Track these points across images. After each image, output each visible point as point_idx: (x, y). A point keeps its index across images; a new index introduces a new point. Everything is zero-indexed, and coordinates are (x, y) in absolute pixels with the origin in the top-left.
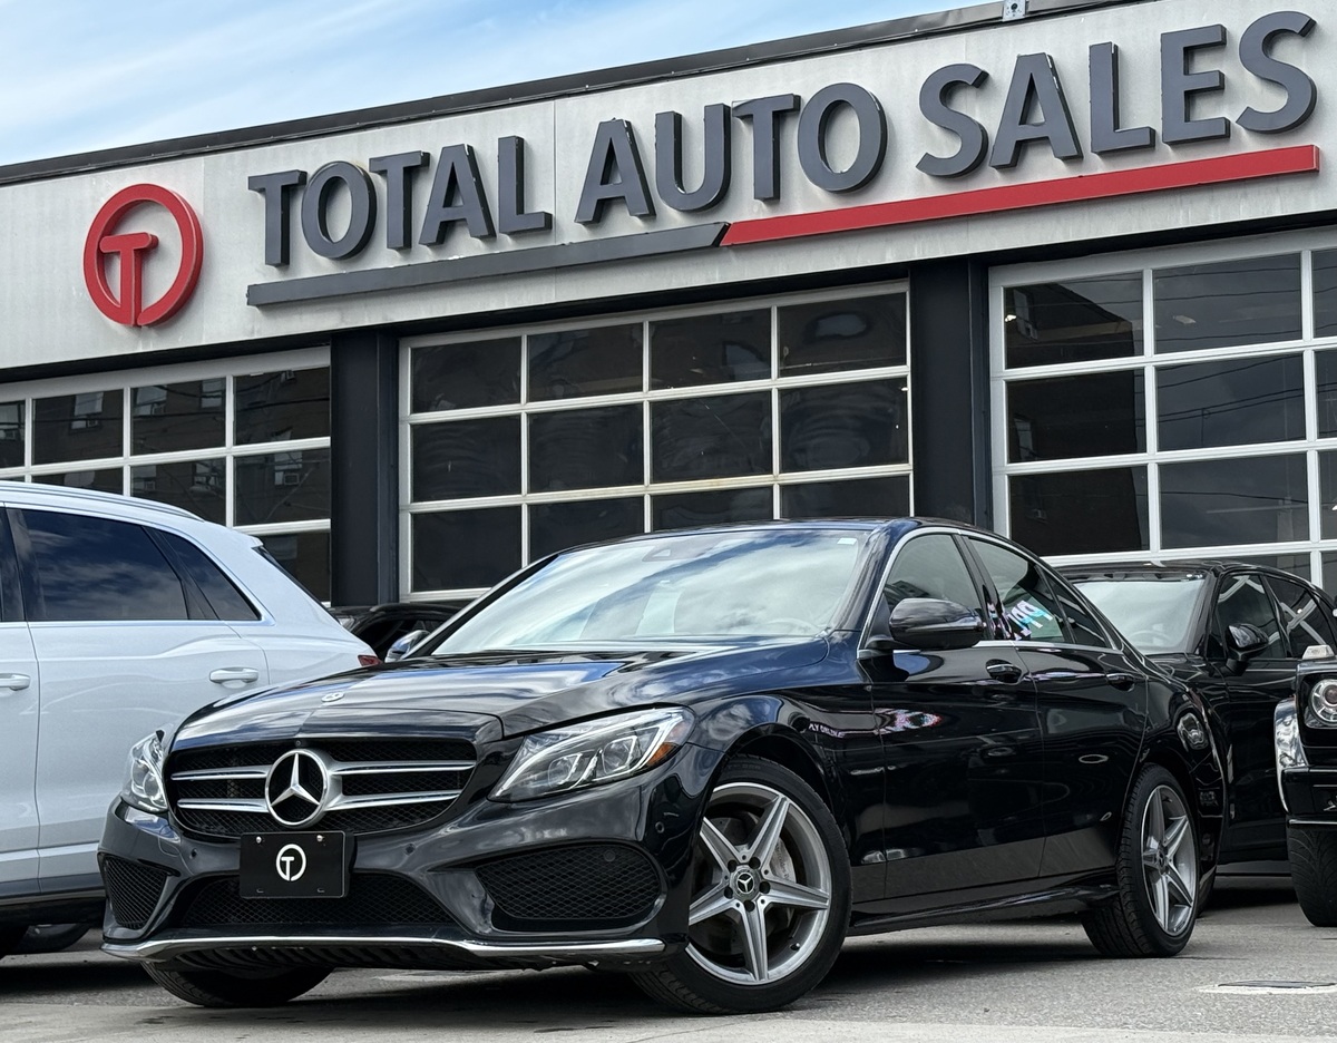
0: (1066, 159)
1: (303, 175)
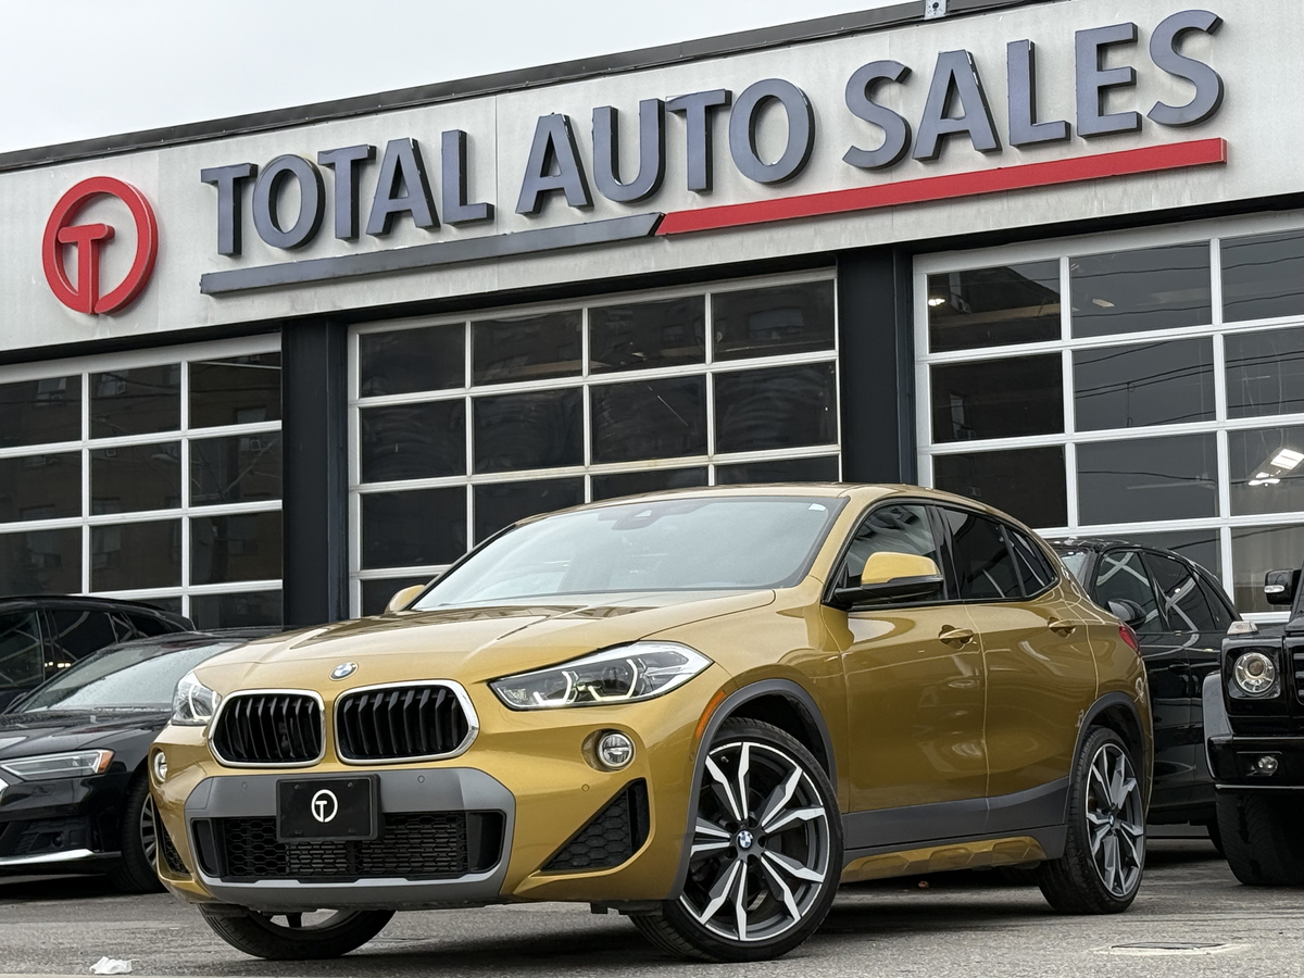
0: (987, 152)
1: (254, 168)
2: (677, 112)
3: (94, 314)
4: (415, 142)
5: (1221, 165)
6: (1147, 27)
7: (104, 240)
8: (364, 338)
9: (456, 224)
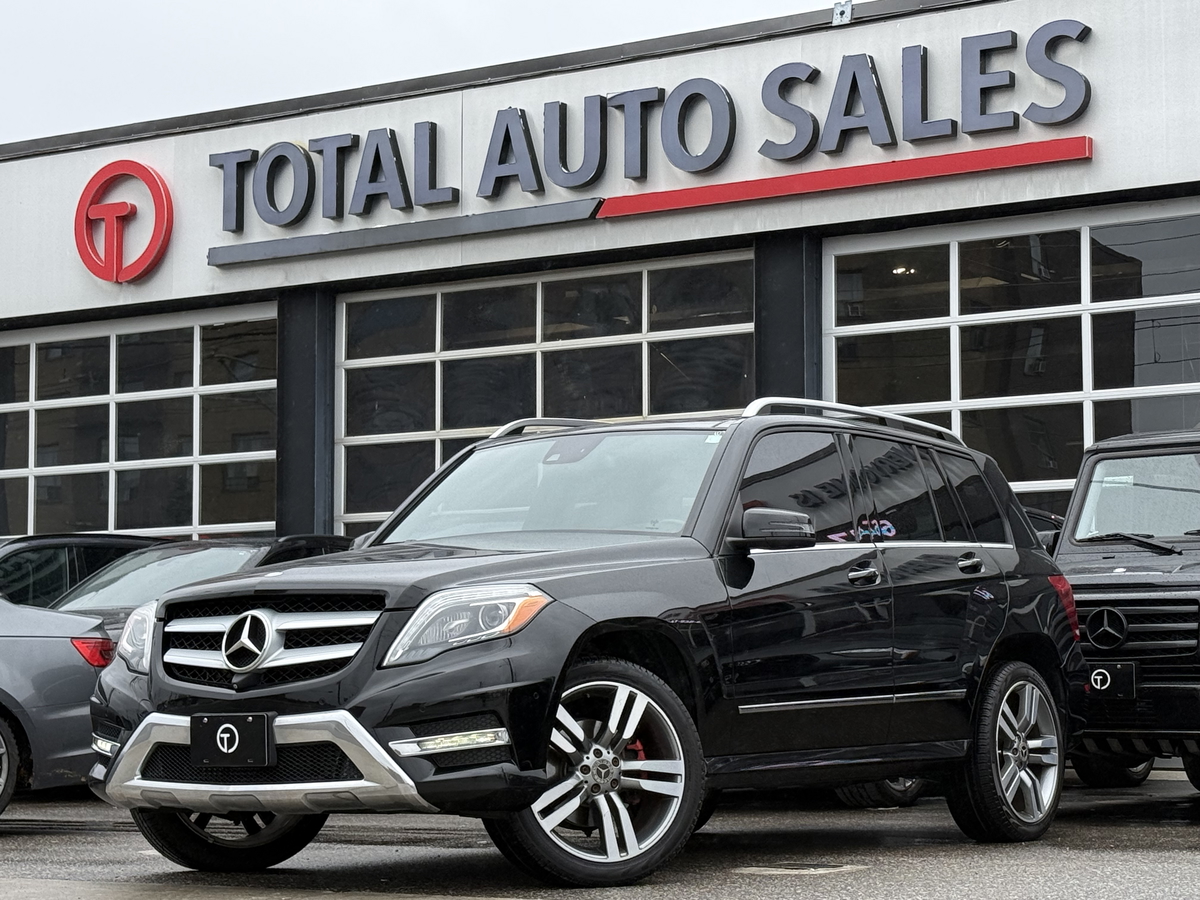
0: (883, 146)
1: (255, 153)
2: (617, 107)
3: (117, 282)
4: (392, 132)
5: (1087, 160)
6: (1025, 36)
7: (128, 216)
8: (350, 307)
9: (426, 206)
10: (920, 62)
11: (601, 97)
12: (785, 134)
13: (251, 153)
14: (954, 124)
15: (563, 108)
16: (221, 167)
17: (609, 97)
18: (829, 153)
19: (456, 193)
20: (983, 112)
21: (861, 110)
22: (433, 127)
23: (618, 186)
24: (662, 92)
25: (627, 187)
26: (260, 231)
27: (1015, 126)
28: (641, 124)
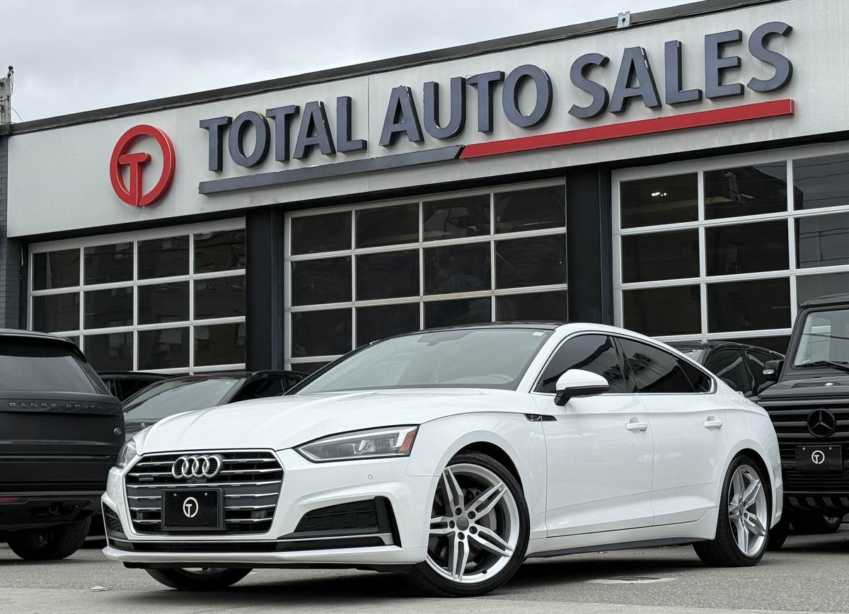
0: (652, 108)
1: (230, 119)
2: (472, 85)
3: (138, 206)
4: (322, 103)
5: (791, 115)
6: (748, 32)
7: (145, 162)
8: (293, 220)
9: (344, 152)
10: (676, 52)
11: (462, 78)
12: (586, 102)
13: (227, 119)
14: (700, 92)
15: (436, 86)
16: (207, 128)
17: (467, 78)
18: (615, 113)
19: (365, 144)
20: (720, 84)
21: (637, 84)
22: (349, 100)
23: (474, 137)
24: (503, 74)
25: (480, 137)
26: (233, 171)
27: (742, 92)
28: (489, 95)
